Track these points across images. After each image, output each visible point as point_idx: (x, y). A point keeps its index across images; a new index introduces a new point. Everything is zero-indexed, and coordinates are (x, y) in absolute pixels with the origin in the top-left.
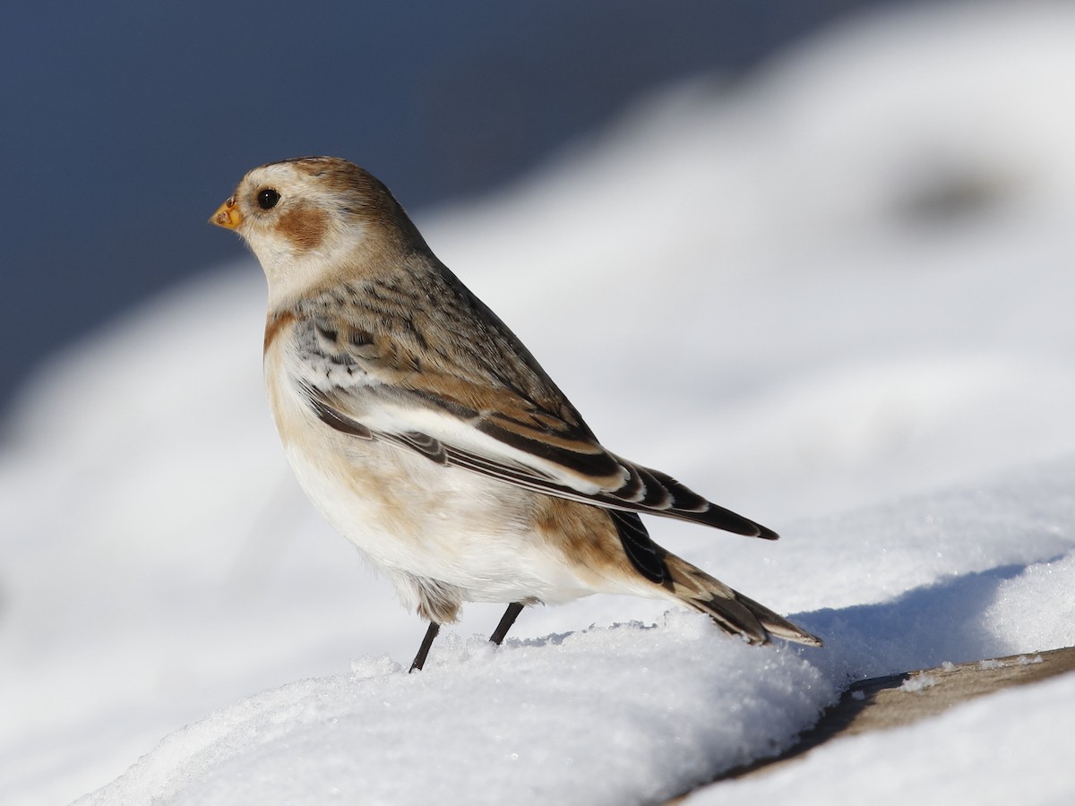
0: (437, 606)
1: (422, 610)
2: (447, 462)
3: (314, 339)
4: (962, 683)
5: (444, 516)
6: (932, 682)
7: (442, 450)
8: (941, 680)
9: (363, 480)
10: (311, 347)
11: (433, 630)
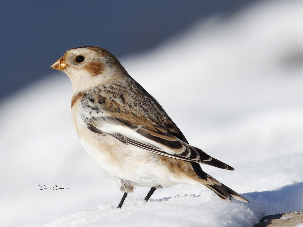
0: (127, 186)
1: (122, 188)
2: (127, 143)
3: (87, 101)
4: (301, 218)
5: (130, 159)
6: (290, 217)
7: (126, 139)
8: (293, 216)
9: (104, 147)
10: (86, 104)
11: (126, 195)
